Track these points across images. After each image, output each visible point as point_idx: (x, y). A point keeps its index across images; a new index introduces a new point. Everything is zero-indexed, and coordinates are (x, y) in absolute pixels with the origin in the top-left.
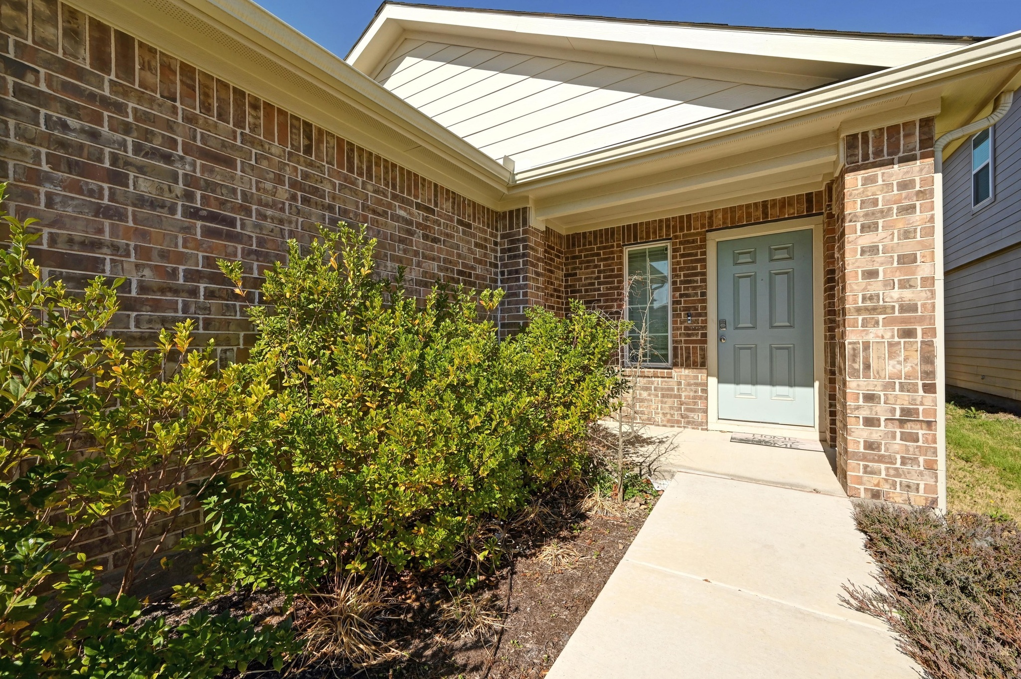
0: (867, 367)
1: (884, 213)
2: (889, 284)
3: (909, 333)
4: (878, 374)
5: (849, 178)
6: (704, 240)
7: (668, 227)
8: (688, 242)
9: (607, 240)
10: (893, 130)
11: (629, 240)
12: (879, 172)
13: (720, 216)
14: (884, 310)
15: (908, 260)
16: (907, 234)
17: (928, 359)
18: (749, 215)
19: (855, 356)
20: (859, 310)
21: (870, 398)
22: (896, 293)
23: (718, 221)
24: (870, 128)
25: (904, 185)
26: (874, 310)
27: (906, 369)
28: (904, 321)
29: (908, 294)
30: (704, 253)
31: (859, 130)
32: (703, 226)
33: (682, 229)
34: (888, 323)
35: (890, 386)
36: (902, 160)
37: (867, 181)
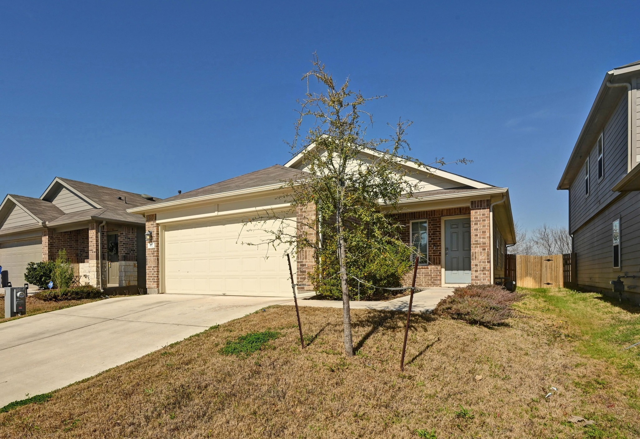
0: (476, 258)
1: (479, 221)
2: (480, 238)
3: (484, 249)
4: (478, 260)
5: (471, 211)
6: (440, 219)
7: (427, 214)
8: (434, 220)
10: (481, 201)
11: (412, 218)
12: (478, 211)
13: (445, 211)
14: (479, 244)
15: (484, 232)
16: (484, 226)
17: (489, 255)
19: (473, 255)
20: (474, 244)
21: (476, 265)
22: (482, 240)
24: (476, 200)
25: (483, 215)
26: (477, 244)
27: (483, 258)
28: (483, 247)
29: (484, 240)
30: (440, 224)
31: (474, 200)
32: (439, 214)
33: (432, 215)
34: (480, 247)
35: (480, 262)
36: (483, 209)
37: (476, 213)
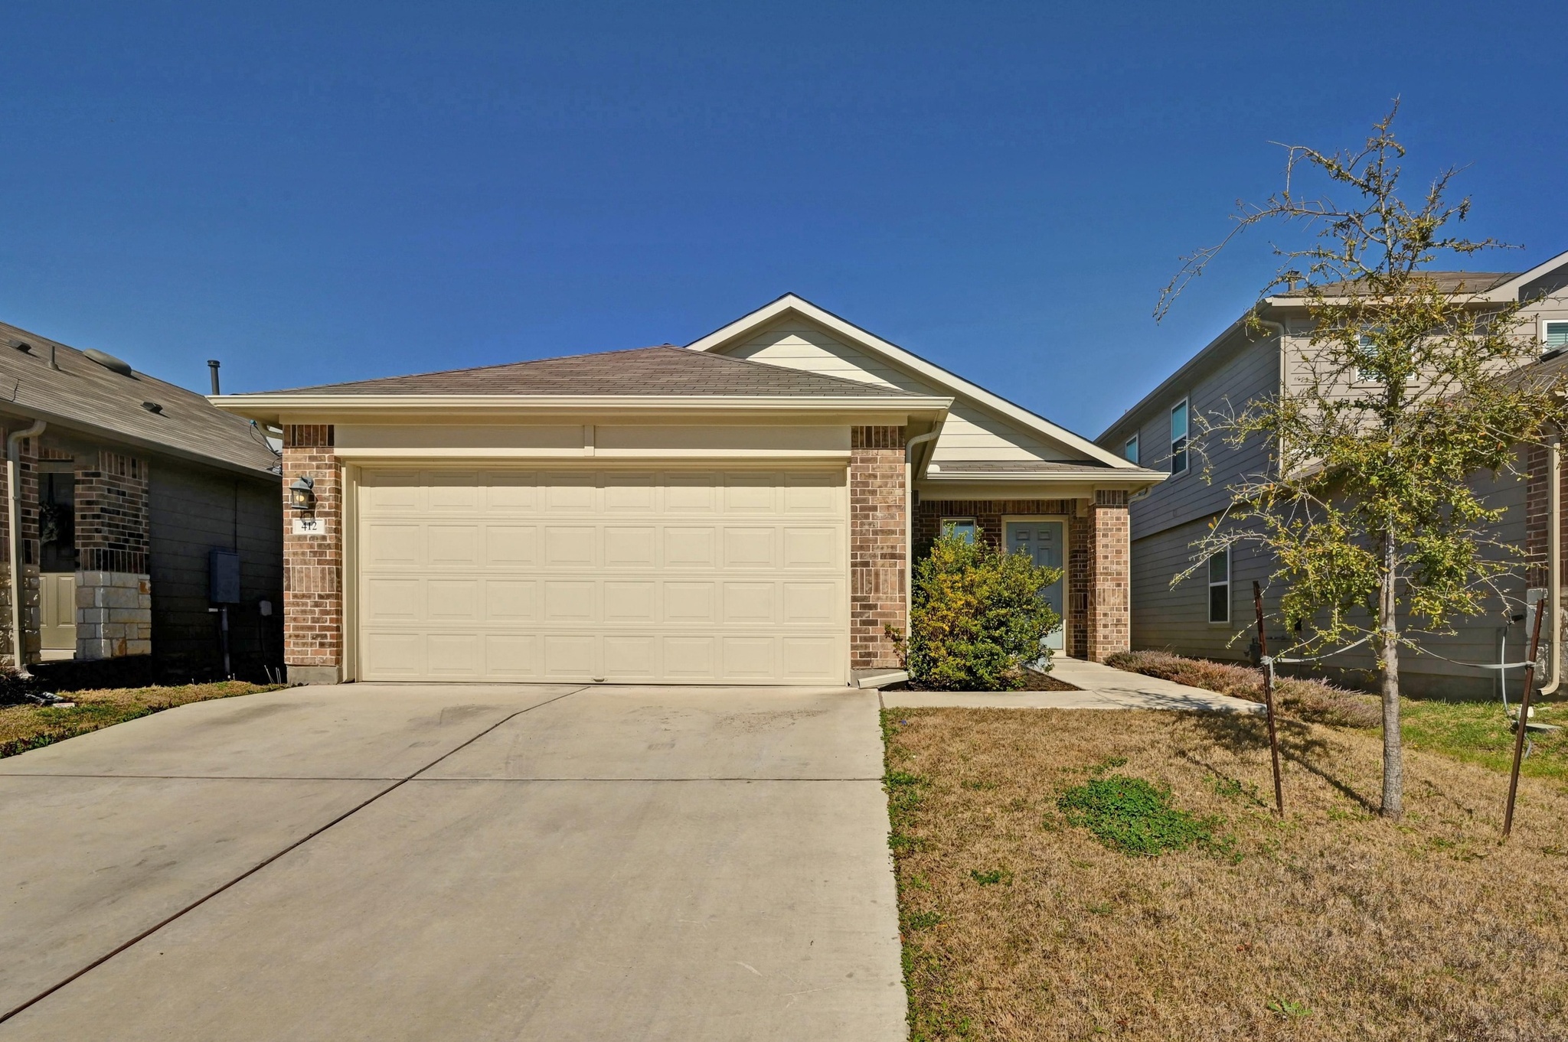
0: (1104, 600)
1: (1111, 530)
2: (1112, 563)
3: (1119, 585)
4: (1108, 604)
5: (1098, 510)
6: (1000, 521)
7: (975, 507)
8: (990, 521)
9: (929, 511)
10: (1114, 492)
11: (946, 513)
12: (1109, 510)
13: (1011, 505)
14: (1110, 574)
15: (1119, 552)
16: (1118, 541)
17: (1125, 597)
18: (1029, 509)
19: (1100, 595)
20: (1101, 574)
21: (1105, 615)
22: (1115, 567)
23: (1009, 508)
24: (1106, 489)
25: (1118, 519)
26: (1106, 574)
27: (1118, 601)
28: (1117, 579)
29: (1119, 567)
30: (1000, 530)
31: (1102, 489)
32: (999, 511)
33: (985, 511)
34: (1112, 580)
35: (1112, 609)
36: (1118, 507)
37: (1105, 513)
